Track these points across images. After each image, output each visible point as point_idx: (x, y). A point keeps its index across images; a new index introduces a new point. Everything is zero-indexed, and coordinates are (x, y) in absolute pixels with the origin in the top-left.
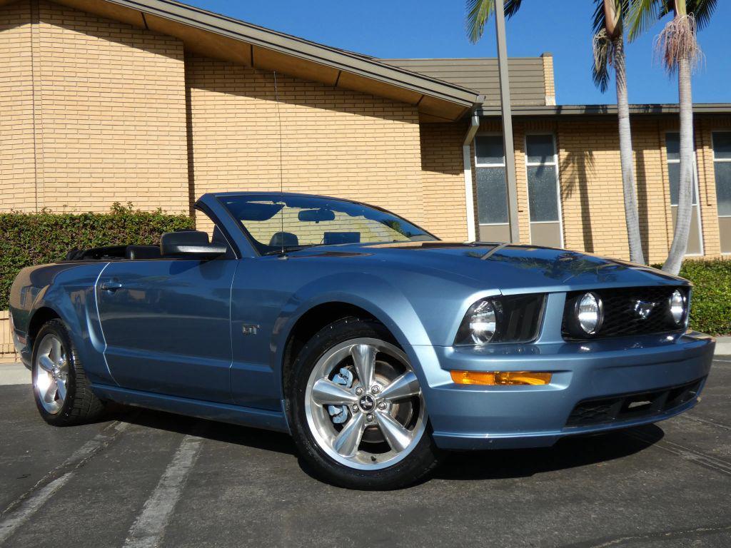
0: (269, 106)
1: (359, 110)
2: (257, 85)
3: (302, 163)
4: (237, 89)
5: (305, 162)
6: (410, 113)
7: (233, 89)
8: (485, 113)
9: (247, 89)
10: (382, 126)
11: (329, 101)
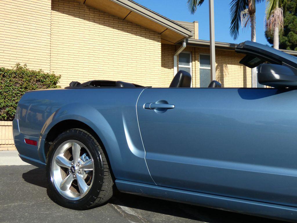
0: (90, 25)
1: (134, 32)
2: (86, 13)
3: (106, 55)
4: (75, 14)
5: (108, 55)
6: (157, 37)
7: (73, 14)
8: (189, 42)
9: (81, 15)
10: (144, 42)
11: (121, 26)
